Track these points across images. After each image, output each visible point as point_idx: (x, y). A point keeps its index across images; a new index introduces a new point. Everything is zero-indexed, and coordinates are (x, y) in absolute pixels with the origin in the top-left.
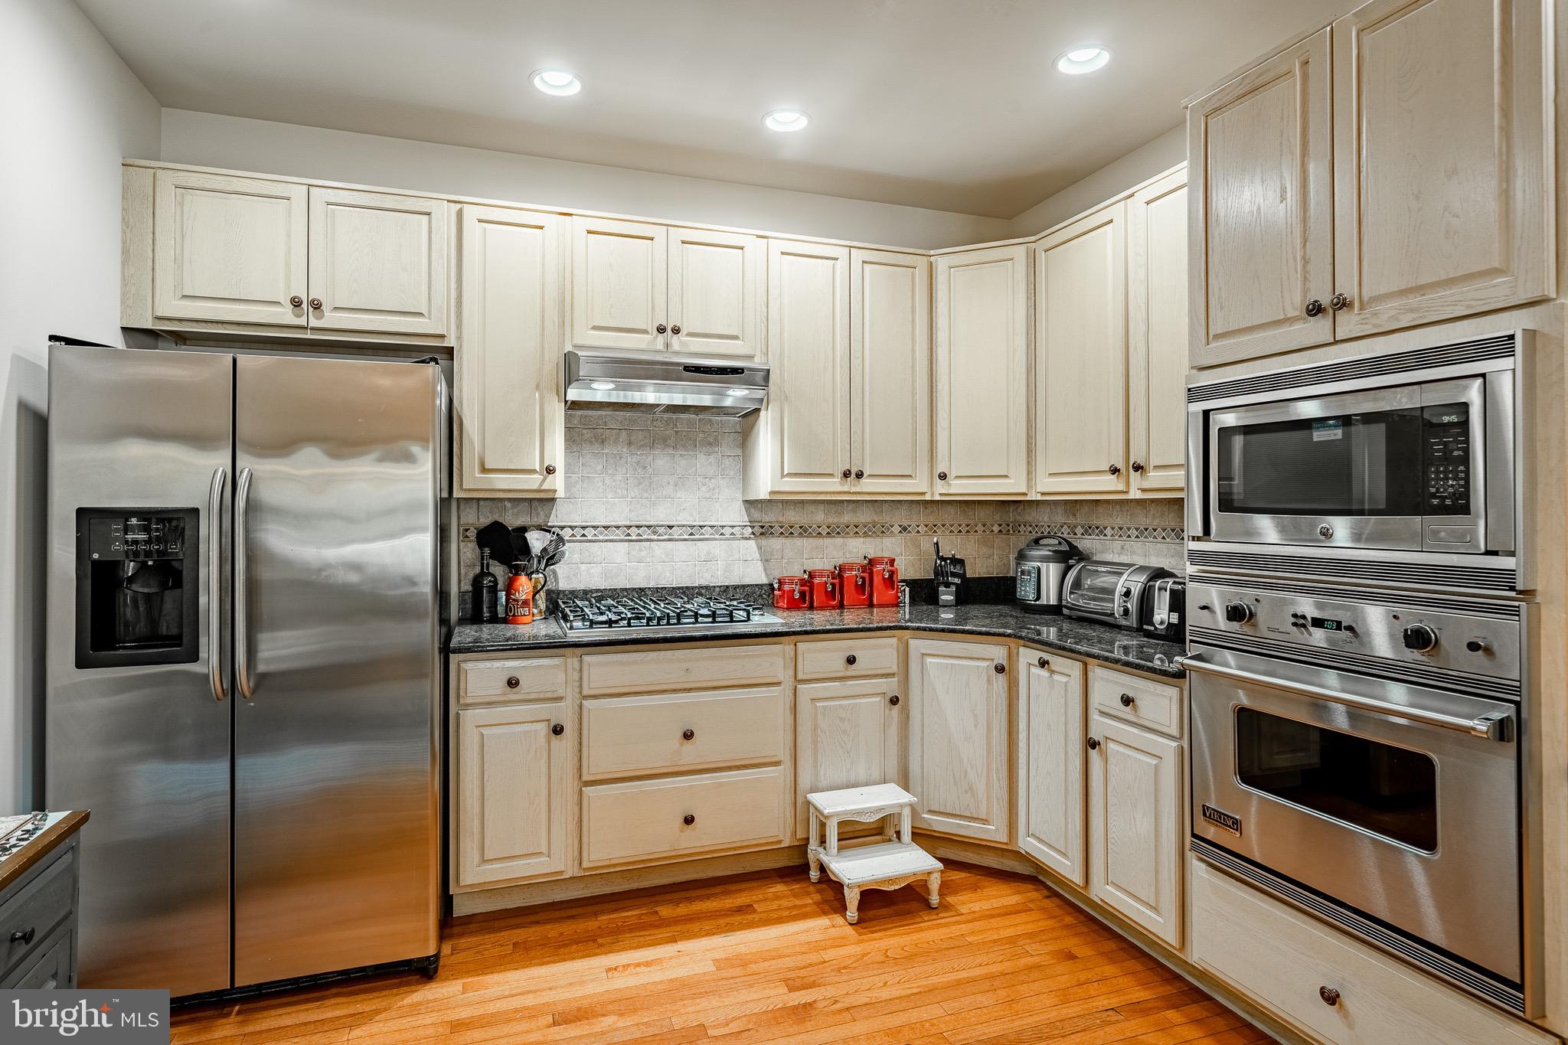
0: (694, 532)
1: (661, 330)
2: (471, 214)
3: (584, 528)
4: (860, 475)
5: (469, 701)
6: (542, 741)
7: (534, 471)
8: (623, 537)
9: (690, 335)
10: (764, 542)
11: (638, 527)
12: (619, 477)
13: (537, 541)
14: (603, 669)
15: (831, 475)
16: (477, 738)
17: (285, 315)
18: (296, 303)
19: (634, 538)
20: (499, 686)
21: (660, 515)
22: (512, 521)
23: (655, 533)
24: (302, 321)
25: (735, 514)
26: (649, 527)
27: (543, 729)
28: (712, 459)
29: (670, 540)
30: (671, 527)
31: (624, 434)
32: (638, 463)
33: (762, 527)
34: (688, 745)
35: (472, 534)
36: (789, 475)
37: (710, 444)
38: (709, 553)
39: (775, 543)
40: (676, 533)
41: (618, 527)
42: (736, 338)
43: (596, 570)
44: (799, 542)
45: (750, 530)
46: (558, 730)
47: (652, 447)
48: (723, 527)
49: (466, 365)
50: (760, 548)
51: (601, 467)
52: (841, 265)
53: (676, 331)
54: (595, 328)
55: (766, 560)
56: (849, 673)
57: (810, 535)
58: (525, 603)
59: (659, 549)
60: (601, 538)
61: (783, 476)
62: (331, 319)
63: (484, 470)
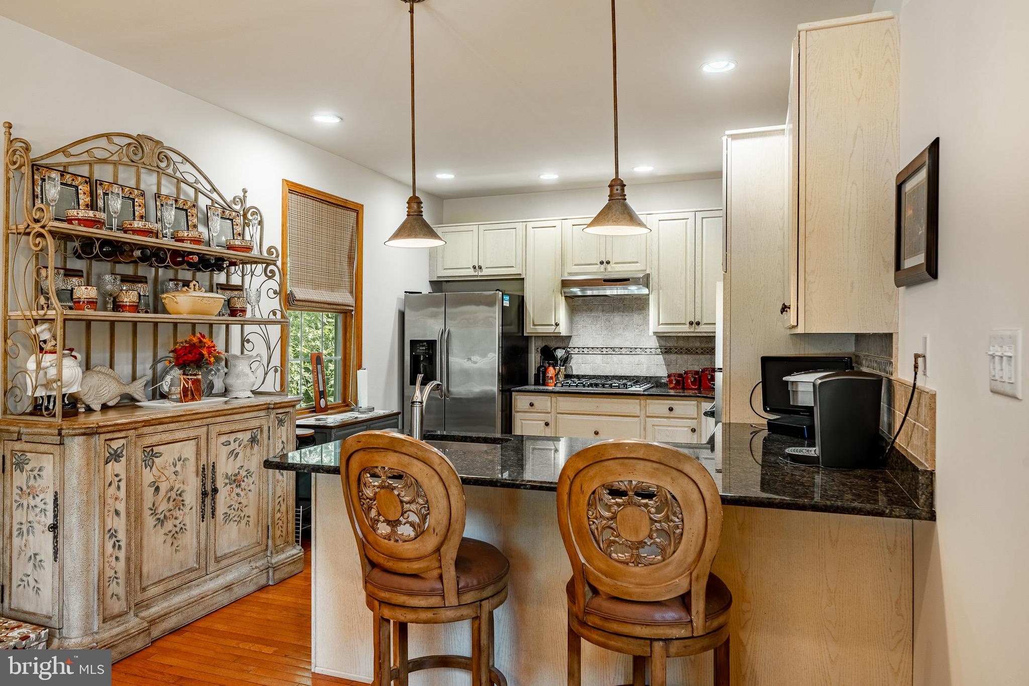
0: (632, 351)
1: (602, 263)
2: (530, 225)
3: (583, 348)
4: (698, 324)
5: (518, 410)
6: (543, 428)
7: (552, 325)
8: (600, 353)
9: (615, 263)
10: (667, 356)
11: (607, 348)
12: (598, 326)
13: (560, 353)
14: (566, 403)
15: (685, 324)
16: (520, 424)
17: (471, 272)
18: (474, 267)
19: (604, 353)
20: (526, 406)
21: (616, 343)
22: (553, 345)
23: (614, 351)
24: (476, 274)
25: (653, 343)
26: (611, 348)
27: (543, 423)
28: (641, 316)
29: (621, 354)
30: (621, 348)
31: (600, 307)
32: (606, 319)
33: (666, 349)
35: (539, 350)
36: (662, 324)
37: (640, 310)
38: (639, 361)
39: (673, 357)
40: (623, 351)
41: (597, 348)
42: (637, 262)
43: (588, 367)
44: (685, 357)
45: (659, 350)
46: (547, 424)
47: (613, 312)
48: (646, 349)
49: (528, 285)
50: (665, 359)
51: (590, 322)
52: (691, 222)
53: (608, 263)
54: (575, 265)
55: (668, 365)
57: (692, 353)
58: (552, 378)
59: (616, 358)
60: (590, 352)
61: (659, 324)
62: (486, 272)
63: (534, 325)
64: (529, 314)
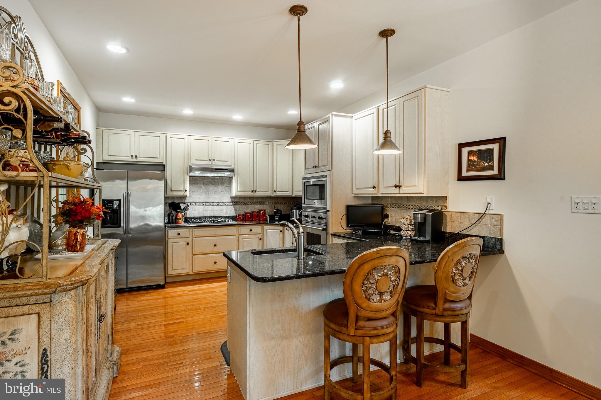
0: (219, 204)
1: (210, 160)
2: (168, 136)
3: (193, 203)
4: (256, 191)
5: (170, 238)
6: (185, 246)
7: (182, 191)
8: (202, 205)
9: (217, 161)
10: (235, 206)
11: (206, 203)
12: (201, 192)
13: (182, 206)
14: (198, 232)
15: (249, 191)
16: (171, 245)
17: (130, 159)
18: (132, 156)
19: (205, 205)
20: (175, 235)
21: (210, 200)
22: (177, 201)
23: (209, 204)
24: (133, 160)
25: (229, 200)
26: (208, 203)
27: (185, 243)
28: (223, 187)
29: (213, 206)
30: (213, 203)
31: (202, 182)
32: (205, 188)
33: (235, 203)
34: (215, 248)
35: (168, 204)
36: (239, 191)
37: (223, 184)
38: (222, 209)
39: (238, 206)
40: (214, 204)
41: (201, 203)
42: (227, 161)
43: (196, 212)
44: (243, 206)
45: (232, 203)
46: (188, 244)
47: (209, 185)
48: (225, 203)
49: (168, 169)
50: (234, 207)
51: (196, 189)
52: (252, 145)
53: (214, 160)
54: (195, 160)
55: (235, 210)
56: (251, 233)
57: (246, 205)
58: (180, 219)
59: (210, 208)
60: (197, 205)
61: (238, 191)
62: (139, 159)
63: (171, 191)
64: (169, 185)
